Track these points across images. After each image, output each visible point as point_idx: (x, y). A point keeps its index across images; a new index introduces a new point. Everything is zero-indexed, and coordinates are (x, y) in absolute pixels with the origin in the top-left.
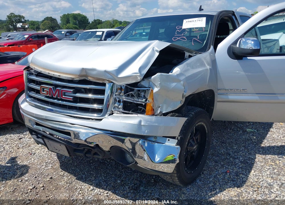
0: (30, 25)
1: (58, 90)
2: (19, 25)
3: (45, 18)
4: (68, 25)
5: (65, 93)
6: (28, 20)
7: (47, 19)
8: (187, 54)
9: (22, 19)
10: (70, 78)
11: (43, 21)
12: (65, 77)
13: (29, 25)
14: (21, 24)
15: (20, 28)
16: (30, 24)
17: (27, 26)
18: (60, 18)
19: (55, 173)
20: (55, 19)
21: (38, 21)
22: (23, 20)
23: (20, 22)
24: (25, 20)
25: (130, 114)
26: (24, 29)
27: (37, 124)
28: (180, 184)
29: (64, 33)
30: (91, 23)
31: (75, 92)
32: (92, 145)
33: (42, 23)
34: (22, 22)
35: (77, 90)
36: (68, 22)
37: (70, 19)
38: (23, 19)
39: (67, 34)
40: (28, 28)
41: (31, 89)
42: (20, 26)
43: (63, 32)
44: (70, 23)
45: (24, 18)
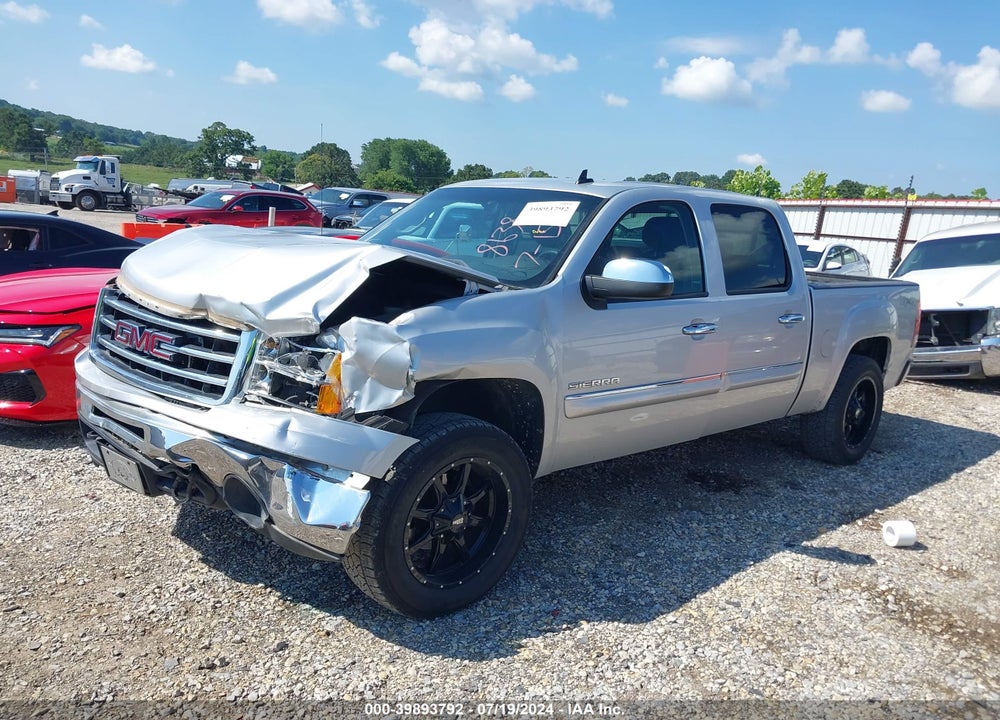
0: (267, 162)
1: (148, 334)
2: (233, 160)
3: (315, 145)
4: (382, 173)
5: (160, 342)
6: (264, 148)
7: (321, 148)
8: (471, 286)
9: (245, 143)
10: (176, 313)
11: (309, 153)
12: (167, 311)
13: (263, 163)
14: (239, 158)
15: (232, 169)
16: (265, 158)
17: (254, 166)
18: (361, 150)
19: (121, 547)
20: (345, 154)
21: (295, 154)
22: (246, 147)
23: (237, 149)
24: (254, 148)
25: (284, 406)
26: (245, 171)
27: (97, 412)
28: (387, 605)
29: (346, 199)
30: (455, 173)
31: (179, 343)
32: (183, 465)
33: (303, 159)
34: (242, 152)
35: (185, 339)
36: (384, 164)
37: (394, 155)
38: (249, 143)
39: (356, 203)
40: (259, 171)
41: (105, 330)
42: (234, 165)
43: (344, 196)
44: (388, 167)
45: (250, 139)
